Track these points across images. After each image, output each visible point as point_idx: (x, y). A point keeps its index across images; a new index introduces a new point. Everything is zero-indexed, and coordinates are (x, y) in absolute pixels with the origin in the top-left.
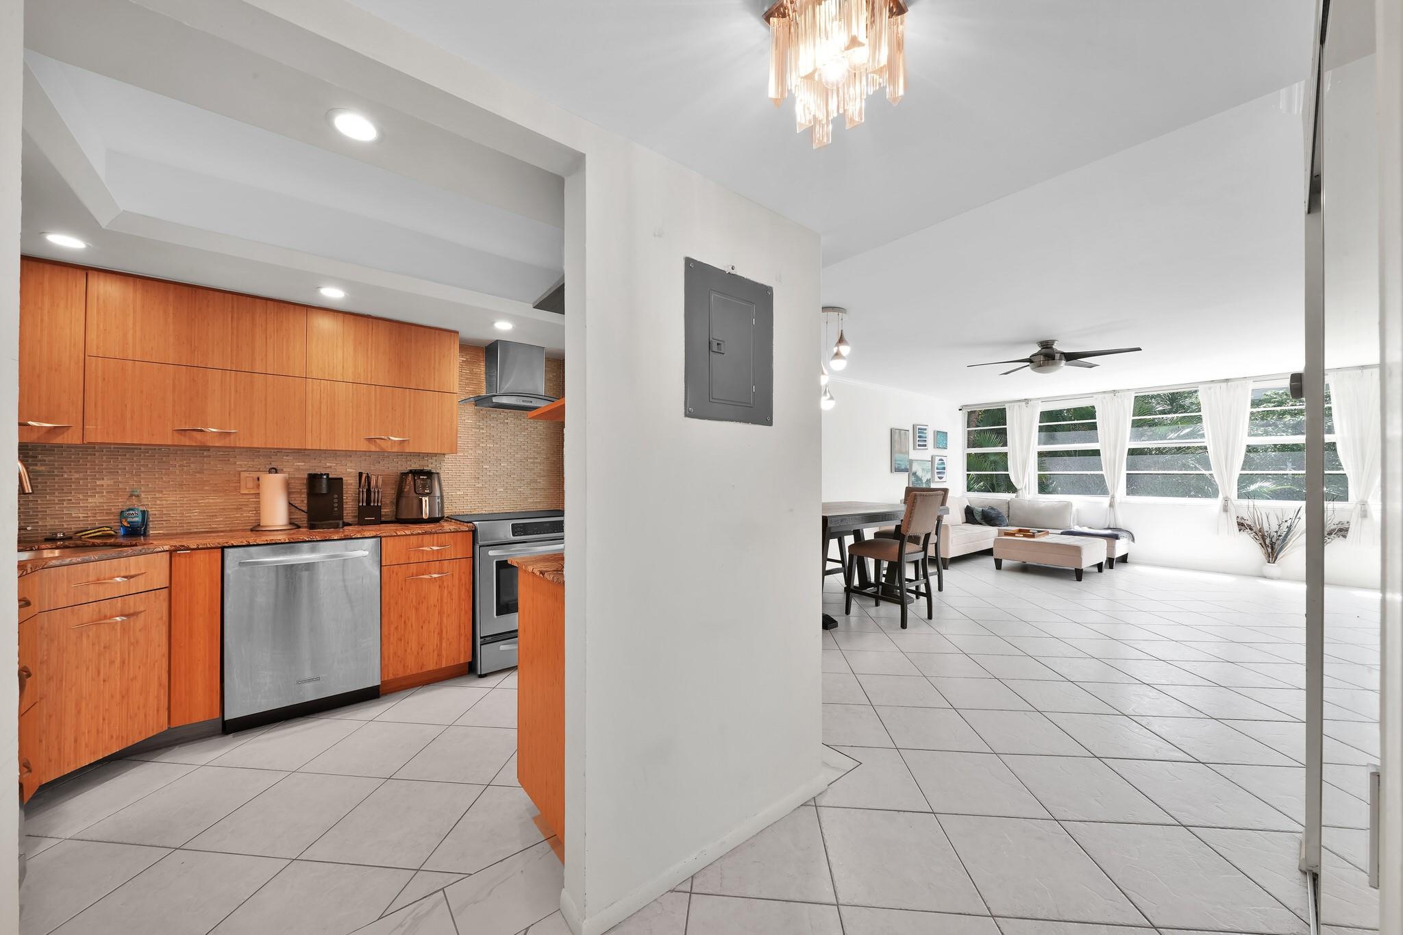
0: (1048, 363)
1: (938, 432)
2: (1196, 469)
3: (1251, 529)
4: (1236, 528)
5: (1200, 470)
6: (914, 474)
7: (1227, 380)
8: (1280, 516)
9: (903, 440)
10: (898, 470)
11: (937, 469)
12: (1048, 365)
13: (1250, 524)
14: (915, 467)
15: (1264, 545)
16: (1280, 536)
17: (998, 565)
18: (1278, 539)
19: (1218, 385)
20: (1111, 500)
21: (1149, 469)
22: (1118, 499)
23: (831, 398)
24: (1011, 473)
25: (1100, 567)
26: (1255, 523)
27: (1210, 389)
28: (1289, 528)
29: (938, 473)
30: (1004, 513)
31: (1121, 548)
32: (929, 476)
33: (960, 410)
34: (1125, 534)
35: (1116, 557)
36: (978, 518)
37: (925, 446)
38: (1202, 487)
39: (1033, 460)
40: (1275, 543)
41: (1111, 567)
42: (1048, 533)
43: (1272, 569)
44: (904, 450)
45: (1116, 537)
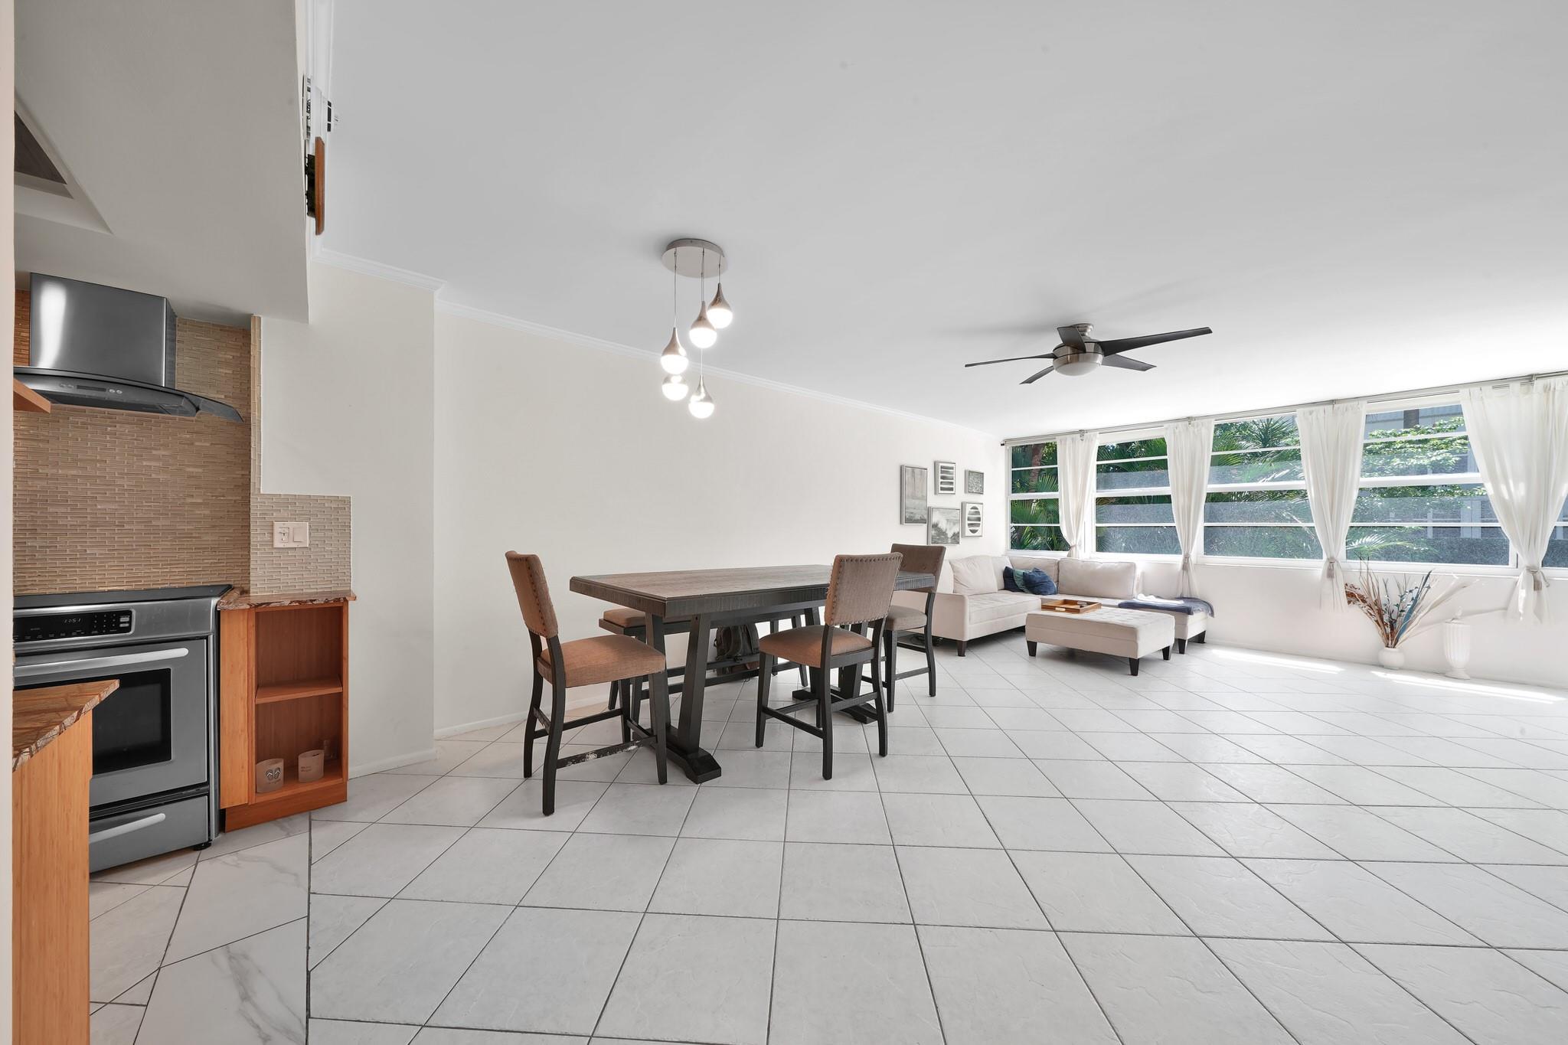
0: (1078, 357)
1: (970, 472)
2: (1292, 520)
3: (1364, 601)
4: (1345, 599)
5: (1297, 522)
6: (935, 526)
7: (1333, 402)
8: (1402, 584)
9: (917, 481)
10: (910, 520)
11: (969, 519)
12: (1077, 360)
13: (1362, 594)
14: (936, 518)
15: (1380, 622)
16: (1402, 611)
17: (1032, 648)
18: (1400, 616)
19: (1321, 408)
20: (1184, 560)
21: (1231, 520)
22: (1193, 558)
23: (708, 399)
24: (1063, 526)
25: (1166, 652)
26: (1369, 593)
27: (1311, 413)
28: (1415, 600)
29: (970, 525)
30: (1052, 577)
31: (1195, 625)
32: (956, 529)
33: (1002, 445)
34: (1201, 607)
35: (1188, 638)
36: (1019, 583)
37: (952, 489)
38: (1300, 544)
39: (1090, 508)
40: (1396, 621)
41: (1182, 652)
42: (1100, 605)
43: (1392, 655)
44: (919, 495)
45: (1188, 611)
